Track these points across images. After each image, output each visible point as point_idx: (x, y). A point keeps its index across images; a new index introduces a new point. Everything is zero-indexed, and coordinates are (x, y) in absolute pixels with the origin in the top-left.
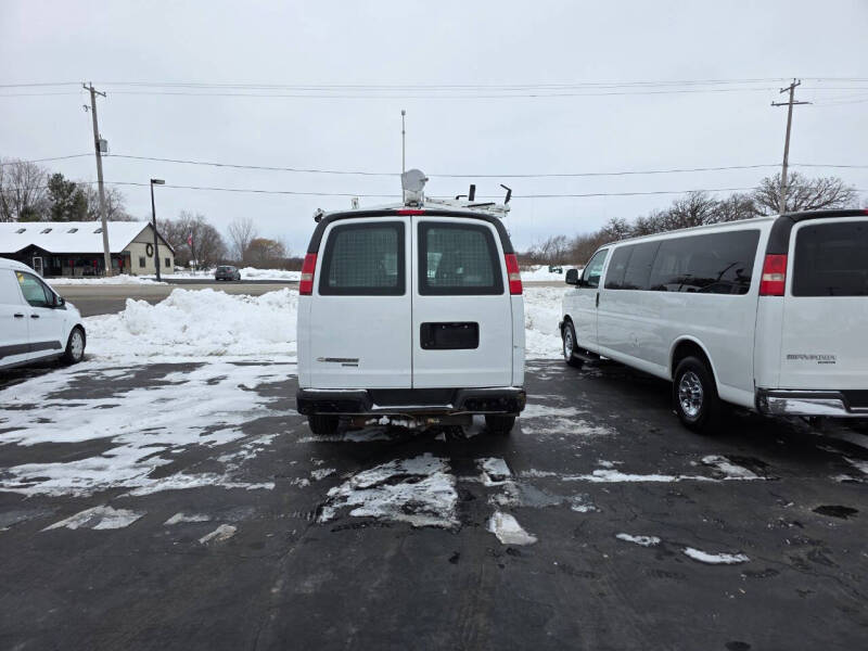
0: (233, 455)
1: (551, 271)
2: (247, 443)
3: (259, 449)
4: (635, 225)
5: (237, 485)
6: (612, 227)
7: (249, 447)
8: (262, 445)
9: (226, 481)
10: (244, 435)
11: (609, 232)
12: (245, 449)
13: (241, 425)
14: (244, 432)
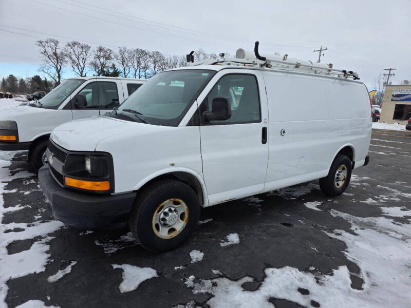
0: (392, 199)
2: (382, 203)
3: (376, 197)
5: (392, 190)
7: (382, 201)
8: (374, 199)
9: (396, 192)
10: (382, 208)
12: (384, 200)
13: (382, 216)
14: (381, 210)
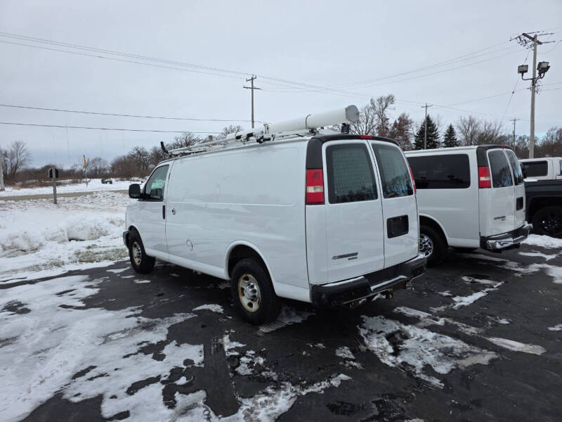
1: (103, 182)
4: (152, 152)
6: (136, 152)
11: (134, 156)
